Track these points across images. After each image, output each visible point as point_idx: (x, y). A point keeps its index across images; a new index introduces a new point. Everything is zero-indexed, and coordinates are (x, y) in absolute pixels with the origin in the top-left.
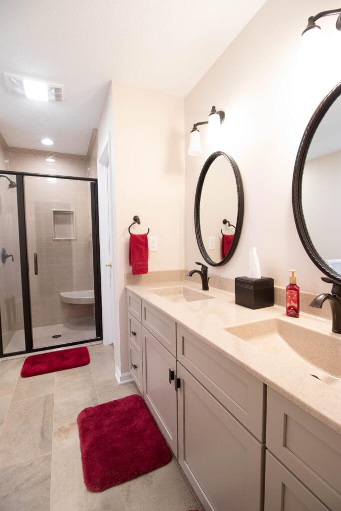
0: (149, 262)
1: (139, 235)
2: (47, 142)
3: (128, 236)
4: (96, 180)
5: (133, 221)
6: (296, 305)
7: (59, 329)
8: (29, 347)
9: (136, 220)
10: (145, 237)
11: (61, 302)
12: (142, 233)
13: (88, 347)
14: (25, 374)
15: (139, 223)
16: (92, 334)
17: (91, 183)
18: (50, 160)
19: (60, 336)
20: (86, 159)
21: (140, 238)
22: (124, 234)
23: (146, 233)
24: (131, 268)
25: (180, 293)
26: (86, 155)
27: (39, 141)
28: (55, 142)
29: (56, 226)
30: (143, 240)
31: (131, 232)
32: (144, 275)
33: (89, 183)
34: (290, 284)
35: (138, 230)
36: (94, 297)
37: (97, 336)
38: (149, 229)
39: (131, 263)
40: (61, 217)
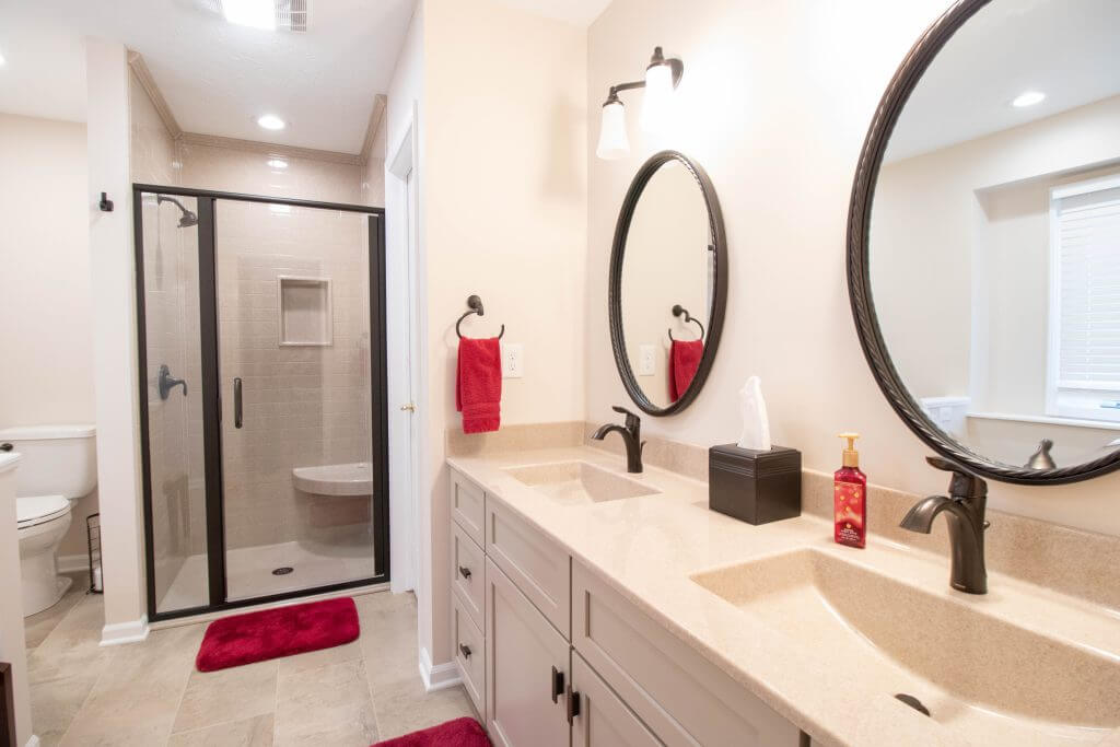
0: (502, 404)
1: (479, 341)
2: (271, 124)
3: (456, 342)
4: (382, 212)
5: (465, 308)
6: (858, 519)
7: (289, 552)
8: (218, 598)
9: (474, 305)
10: (493, 346)
11: (296, 490)
12: (488, 336)
13: (354, 599)
14: (207, 663)
15: (481, 313)
16: (365, 566)
17: (370, 217)
18: (278, 163)
19: (290, 570)
20: (358, 162)
21: (483, 348)
22: (444, 338)
23: (497, 335)
24: (459, 418)
25: (574, 476)
26: (357, 151)
27: (254, 119)
28: (289, 124)
29: (286, 313)
30: (488, 352)
31: (462, 334)
32: (490, 435)
33: (365, 217)
34: (844, 468)
35: (478, 330)
36: (370, 479)
37: (378, 571)
38: (503, 327)
39: (460, 407)
40: (300, 293)
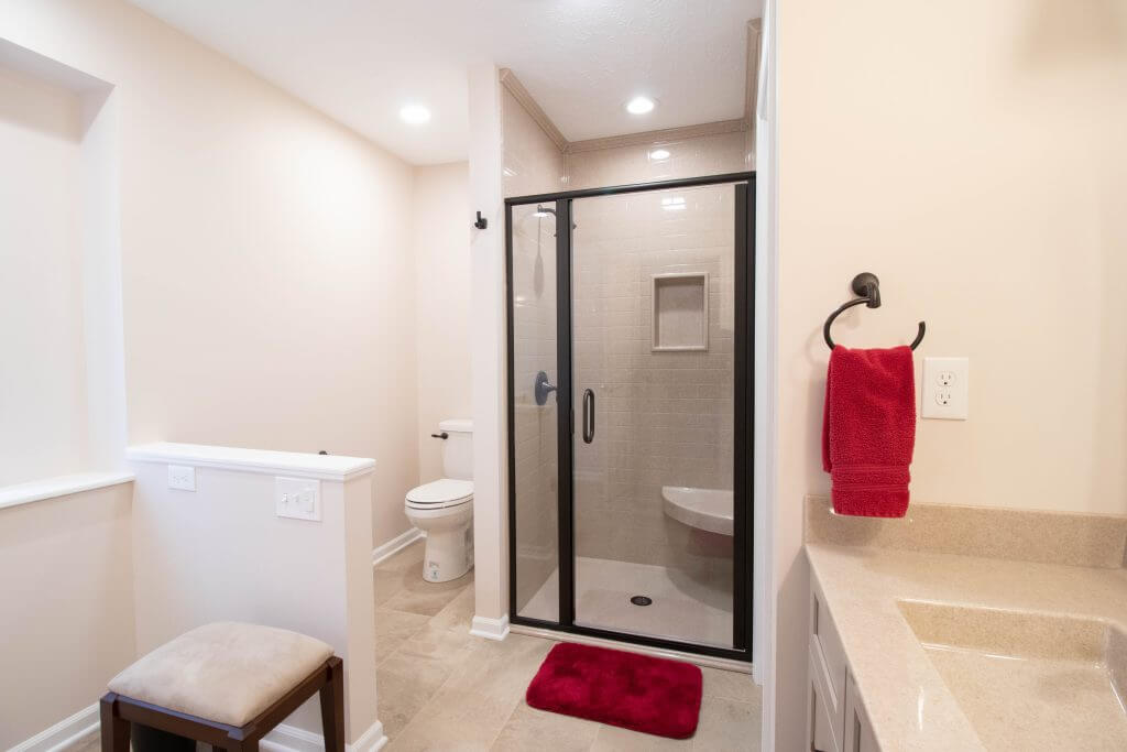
0: (914, 469)
1: (868, 352)
2: (641, 107)
3: (825, 354)
4: (751, 177)
5: (847, 295)
7: (653, 578)
8: (567, 621)
9: (865, 290)
10: (898, 364)
12: (889, 344)
14: (539, 696)
15: (874, 303)
17: (736, 186)
19: (649, 602)
21: (878, 366)
22: (808, 346)
23: (909, 343)
24: (826, 483)
25: (1090, 653)
27: (622, 108)
28: (658, 101)
29: (661, 315)
30: (888, 374)
31: (835, 341)
35: (868, 333)
38: (922, 326)
39: (828, 466)
40: (677, 290)
